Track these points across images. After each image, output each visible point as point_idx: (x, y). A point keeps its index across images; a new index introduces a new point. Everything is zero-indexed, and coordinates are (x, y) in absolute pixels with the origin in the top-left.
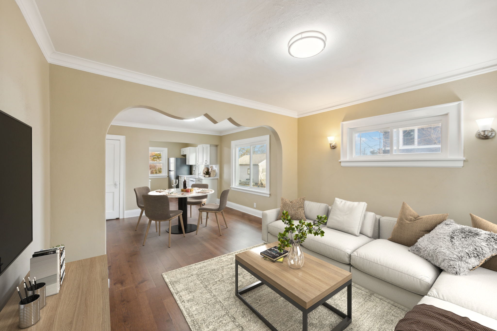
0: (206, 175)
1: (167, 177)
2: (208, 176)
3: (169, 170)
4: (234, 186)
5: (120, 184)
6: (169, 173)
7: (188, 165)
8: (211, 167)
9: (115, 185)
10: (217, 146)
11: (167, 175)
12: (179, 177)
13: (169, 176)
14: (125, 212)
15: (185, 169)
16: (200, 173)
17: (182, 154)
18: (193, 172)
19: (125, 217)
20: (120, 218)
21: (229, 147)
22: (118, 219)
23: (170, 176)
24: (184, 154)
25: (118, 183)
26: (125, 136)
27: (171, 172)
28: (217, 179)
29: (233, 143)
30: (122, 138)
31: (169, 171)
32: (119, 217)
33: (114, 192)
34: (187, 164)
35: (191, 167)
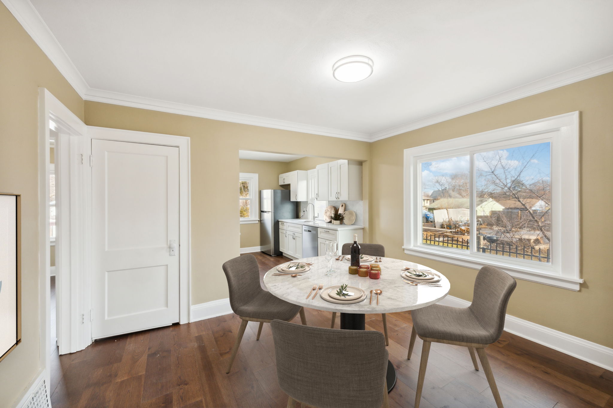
0: (336, 220)
1: (258, 222)
2: (338, 222)
3: (262, 210)
4: (412, 247)
5: (180, 245)
6: (260, 216)
7: (293, 202)
8: (342, 206)
9: (170, 248)
10: (360, 163)
11: (258, 219)
12: (280, 223)
13: (261, 222)
14: (192, 308)
15: (287, 209)
16: (317, 216)
17: (281, 183)
18: (301, 214)
19: (192, 320)
20: (181, 323)
21: (399, 163)
22: (177, 325)
23: (263, 220)
24: (286, 183)
25: (176, 245)
26: (189, 138)
27: (265, 213)
28: (363, 229)
29: (409, 154)
30: (184, 142)
31: (262, 213)
32: (178, 321)
33: (167, 265)
34: (293, 199)
35: (297, 206)
